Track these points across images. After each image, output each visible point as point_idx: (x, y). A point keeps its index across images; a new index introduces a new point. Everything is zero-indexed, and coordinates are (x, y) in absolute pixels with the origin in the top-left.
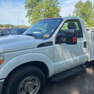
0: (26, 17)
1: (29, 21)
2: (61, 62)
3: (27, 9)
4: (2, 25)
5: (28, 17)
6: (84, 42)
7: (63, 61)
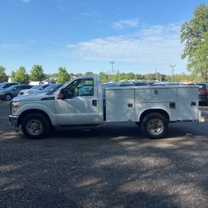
0: (184, 57)
1: (189, 66)
3: (186, 40)
4: (144, 76)
5: (187, 57)
6: (93, 101)
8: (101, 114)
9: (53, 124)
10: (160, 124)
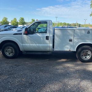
2: (26, 45)
7: (29, 45)
8: (51, 45)
9: (21, 50)
10: (89, 53)
